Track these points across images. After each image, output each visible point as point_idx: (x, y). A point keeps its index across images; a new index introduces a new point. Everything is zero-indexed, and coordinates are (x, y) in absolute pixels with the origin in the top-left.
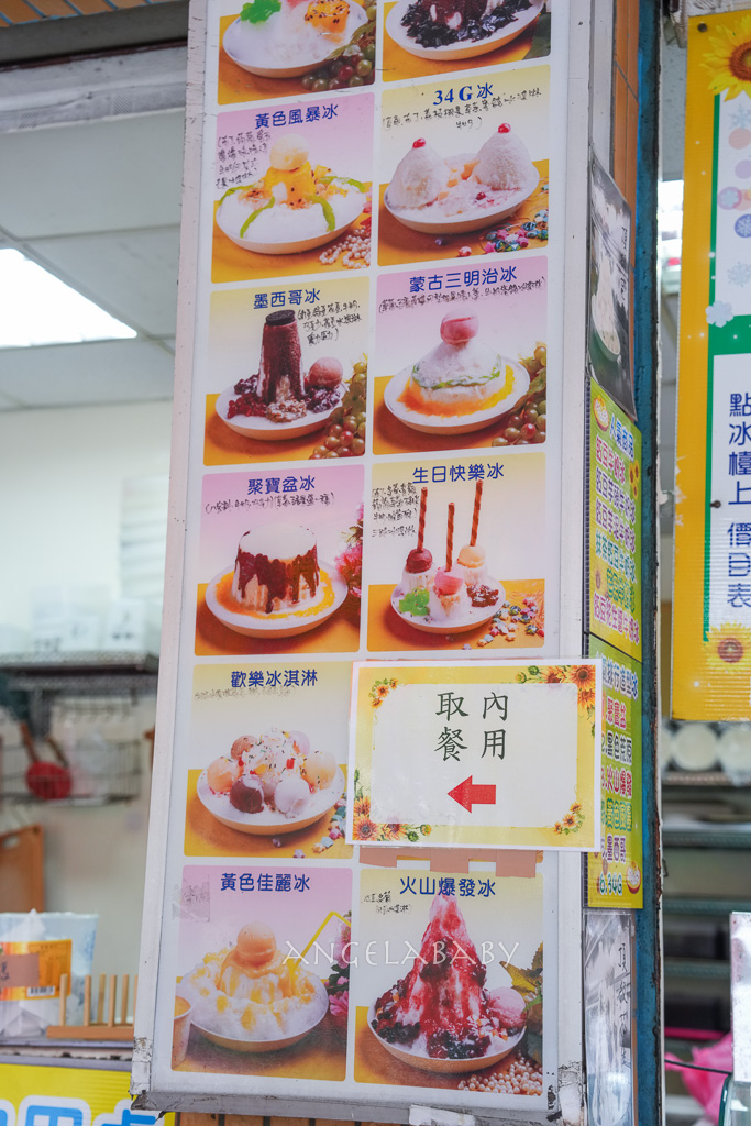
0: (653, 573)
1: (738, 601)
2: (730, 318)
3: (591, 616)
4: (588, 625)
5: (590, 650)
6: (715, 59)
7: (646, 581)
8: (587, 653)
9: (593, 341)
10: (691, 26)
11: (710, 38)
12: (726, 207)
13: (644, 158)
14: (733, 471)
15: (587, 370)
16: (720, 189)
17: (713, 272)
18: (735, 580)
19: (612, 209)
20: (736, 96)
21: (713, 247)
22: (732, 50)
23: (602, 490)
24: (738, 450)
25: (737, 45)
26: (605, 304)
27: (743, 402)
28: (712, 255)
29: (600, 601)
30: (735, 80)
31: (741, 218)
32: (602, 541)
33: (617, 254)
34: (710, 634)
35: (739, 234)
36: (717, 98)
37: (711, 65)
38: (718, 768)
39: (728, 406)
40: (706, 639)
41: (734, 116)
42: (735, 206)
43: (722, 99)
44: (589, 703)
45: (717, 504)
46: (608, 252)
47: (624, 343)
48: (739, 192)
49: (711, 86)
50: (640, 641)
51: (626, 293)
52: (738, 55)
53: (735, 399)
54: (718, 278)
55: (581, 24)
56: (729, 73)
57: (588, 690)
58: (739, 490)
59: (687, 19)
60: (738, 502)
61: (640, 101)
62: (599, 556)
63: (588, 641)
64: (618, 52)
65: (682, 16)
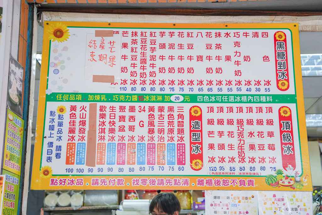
0: (25, 154)
1: (49, 161)
2: (51, 93)
3: (4, 165)
4: (3, 167)
5: (3, 173)
6: (50, 32)
7: (23, 156)
8: (2, 174)
9: (9, 99)
10: (45, 23)
11: (49, 26)
12: (51, 67)
13: (28, 55)
14: (50, 130)
15: (7, 106)
16: (50, 62)
17: (48, 82)
18: (48, 156)
19: (17, 68)
20: (55, 41)
21: (48, 76)
22: (54, 30)
23: (10, 135)
24: (51, 124)
25: (55, 29)
26: (14, 91)
27: (53, 113)
28: (48, 78)
29: (7, 161)
30: (55, 37)
31: (55, 70)
32: (9, 147)
33: (18, 78)
34: (41, 169)
35: (54, 73)
36: (50, 41)
37: (49, 33)
38: (70, 205)
39: (49, 114)
40: (40, 170)
41: (54, 46)
42: (54, 66)
43: (51, 41)
44: (1, 185)
45: (45, 137)
46: (15, 78)
47: (20, 99)
48: (55, 63)
49: (49, 38)
50: (20, 171)
51: (21, 88)
52: (56, 32)
53: (51, 112)
54: (49, 83)
55: (9, 27)
56: (53, 35)
57: (1, 182)
58: (51, 134)
59: (43, 21)
60: (50, 137)
61: (28, 42)
62: (8, 151)
63: (2, 171)
64: (20, 32)
65: (42, 21)
